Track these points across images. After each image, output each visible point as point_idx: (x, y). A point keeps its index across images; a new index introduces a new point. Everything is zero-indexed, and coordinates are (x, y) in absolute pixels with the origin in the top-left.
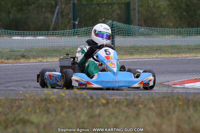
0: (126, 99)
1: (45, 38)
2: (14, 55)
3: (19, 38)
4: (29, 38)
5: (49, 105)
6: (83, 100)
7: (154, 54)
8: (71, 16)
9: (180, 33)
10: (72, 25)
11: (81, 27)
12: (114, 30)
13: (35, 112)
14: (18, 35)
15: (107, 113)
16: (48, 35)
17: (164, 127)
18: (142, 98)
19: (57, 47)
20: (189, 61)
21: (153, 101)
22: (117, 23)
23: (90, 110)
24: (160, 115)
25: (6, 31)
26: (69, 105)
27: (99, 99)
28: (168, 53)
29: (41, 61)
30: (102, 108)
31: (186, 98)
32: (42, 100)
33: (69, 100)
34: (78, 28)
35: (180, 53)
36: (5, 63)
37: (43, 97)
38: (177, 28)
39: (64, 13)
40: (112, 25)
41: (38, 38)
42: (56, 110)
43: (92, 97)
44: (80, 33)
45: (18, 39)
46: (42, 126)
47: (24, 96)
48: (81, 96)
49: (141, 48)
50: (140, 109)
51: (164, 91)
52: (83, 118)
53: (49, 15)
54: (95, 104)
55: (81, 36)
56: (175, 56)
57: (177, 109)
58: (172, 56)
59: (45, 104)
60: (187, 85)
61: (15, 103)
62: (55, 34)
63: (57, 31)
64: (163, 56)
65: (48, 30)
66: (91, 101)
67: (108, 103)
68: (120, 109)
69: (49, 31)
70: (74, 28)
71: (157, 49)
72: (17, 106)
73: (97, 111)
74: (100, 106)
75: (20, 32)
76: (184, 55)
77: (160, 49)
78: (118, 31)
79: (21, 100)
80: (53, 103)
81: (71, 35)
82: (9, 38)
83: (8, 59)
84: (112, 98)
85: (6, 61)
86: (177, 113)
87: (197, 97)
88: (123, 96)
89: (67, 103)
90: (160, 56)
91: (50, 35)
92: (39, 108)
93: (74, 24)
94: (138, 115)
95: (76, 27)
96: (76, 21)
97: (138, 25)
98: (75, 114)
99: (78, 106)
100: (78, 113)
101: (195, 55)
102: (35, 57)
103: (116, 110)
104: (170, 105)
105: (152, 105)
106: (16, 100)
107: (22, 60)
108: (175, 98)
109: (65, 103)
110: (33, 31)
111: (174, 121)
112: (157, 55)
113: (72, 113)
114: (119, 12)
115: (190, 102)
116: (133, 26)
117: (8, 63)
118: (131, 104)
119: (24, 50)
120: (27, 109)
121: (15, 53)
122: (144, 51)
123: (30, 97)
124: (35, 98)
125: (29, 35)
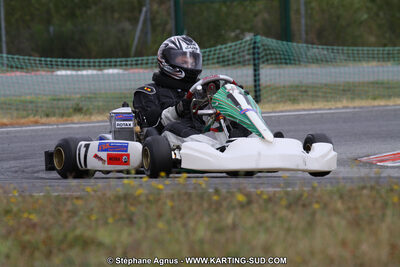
0: (287, 193)
1: (121, 71)
2: (59, 108)
4: (89, 72)
5: (133, 209)
6: (201, 197)
7: (339, 100)
8: (171, 25)
9: (388, 57)
12: (258, 53)
13: (106, 223)
14: (67, 66)
15: (249, 222)
16: (126, 65)
17: (364, 247)
18: (319, 189)
21: (341, 197)
22: (264, 38)
23: (215, 217)
24: (356, 223)
25: (43, 59)
26: (172, 208)
27: (232, 194)
28: (367, 98)
30: (238, 211)
32: (118, 199)
33: (172, 197)
35: (390, 97)
36: (43, 124)
37: (120, 191)
38: (384, 46)
39: (158, 22)
40: (255, 43)
41: (106, 71)
42: (146, 219)
43: (217, 191)
45: (66, 76)
47: (83, 190)
48: (195, 188)
49: (313, 87)
50: (314, 214)
51: (362, 175)
52: (202, 232)
53: (127, 25)
54: (225, 204)
56: (382, 103)
57: (389, 212)
58: (376, 103)
59: (126, 207)
61: (65, 205)
62: (142, 64)
63: (145, 58)
64: (359, 103)
65: (127, 55)
66: (215, 198)
67: (250, 202)
68: (274, 214)
69: (128, 57)
71: (344, 90)
72: (68, 211)
73: (230, 220)
74: (233, 208)
75: (70, 60)
77: (349, 90)
78: (266, 55)
79: (77, 198)
80: (140, 203)
82: (49, 74)
83: (47, 116)
84: (259, 192)
85: (44, 120)
86: (389, 219)
88: (279, 187)
89: (169, 203)
90: (351, 105)
91: (132, 65)
92: (114, 215)
94: (310, 224)
97: (306, 42)
98: (185, 225)
99: (190, 208)
100: (191, 224)
102: (101, 111)
103: (266, 215)
104: (374, 203)
105: (339, 205)
106: (67, 198)
107: (76, 118)
108: (383, 192)
109: (165, 203)
110: (96, 58)
111: (384, 235)
112: (345, 103)
113: (179, 224)
114: (266, 16)
116: (295, 44)
117: (49, 124)
118: (298, 202)
119: (78, 96)
120: (89, 217)
121: (60, 102)
122: (320, 94)
123: (95, 191)
124: (104, 194)
125: (89, 66)
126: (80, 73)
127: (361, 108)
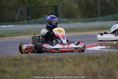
0: (57, 58)
1: (13, 26)
4: (5, 26)
5: (17, 62)
6: (35, 59)
8: (26, 14)
9: (84, 21)
11: (32, 20)
13: (9, 66)
15: (47, 65)
16: (14, 24)
17: (77, 71)
18: (65, 56)
20: (89, 36)
21: (71, 58)
23: (38, 64)
24: (75, 65)
26: (27, 62)
27: (42, 58)
28: (78, 32)
29: (11, 38)
30: (44, 63)
31: (88, 56)
32: (12, 60)
33: (27, 59)
34: (30, 20)
35: (84, 32)
37: (13, 58)
39: (22, 13)
41: (9, 26)
42: (20, 65)
43: (39, 57)
44: (31, 23)
46: (13, 74)
48: (33, 57)
50: (64, 63)
52: (35, 68)
53: (14, 14)
55: (32, 25)
56: (82, 33)
57: (84, 62)
58: (80, 33)
59: (14, 62)
60: (88, 49)
62: (18, 24)
64: (76, 33)
66: (38, 59)
67: (47, 60)
68: (54, 63)
69: (15, 22)
70: (28, 20)
71: (72, 30)
73: (42, 64)
74: (42, 62)
76: (86, 33)
77: (73, 30)
81: (27, 24)
84: (50, 57)
86: (84, 64)
87: (94, 55)
88: (55, 56)
90: (74, 34)
91: (16, 24)
92: (11, 64)
93: (28, 18)
94: (63, 66)
96: (29, 16)
97: (62, 18)
98: (30, 66)
99: (31, 62)
100: (32, 66)
102: (8, 36)
103: (52, 63)
104: (80, 60)
105: (71, 60)
107: (1, 38)
108: (82, 57)
109: (25, 61)
110: (6, 22)
112: (72, 33)
113: (28, 66)
114: (51, 11)
115: (91, 58)
116: (59, 18)
118: (60, 60)
119: (2, 32)
120: (4, 65)
123: (6, 58)
124: (9, 59)
125: (5, 25)
126: (2, 26)
127: (76, 35)
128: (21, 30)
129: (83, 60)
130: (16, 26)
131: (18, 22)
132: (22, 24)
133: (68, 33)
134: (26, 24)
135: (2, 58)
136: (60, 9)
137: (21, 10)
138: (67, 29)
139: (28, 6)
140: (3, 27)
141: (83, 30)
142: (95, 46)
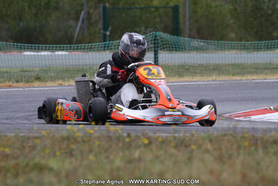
0: (175, 137)
1: (67, 53)
2: (25, 77)
3: (32, 53)
5: (73, 147)
6: (119, 138)
7: (210, 75)
8: (100, 25)
9: (245, 48)
10: (102, 35)
11: (114, 39)
12: (158, 43)
13: (55, 155)
14: (31, 49)
15: (149, 156)
16: (70, 49)
17: (225, 175)
18: (196, 135)
19: (83, 65)
20: (257, 85)
21: (211, 141)
22: (162, 33)
23: (127, 152)
24: (220, 159)
25: (15, 44)
26: (99, 146)
27: (138, 137)
28: (229, 74)
29: (61, 84)
30: (143, 149)
31: (253, 136)
32: (64, 139)
33: (99, 139)
34: (110, 41)
35: (244, 74)
36: (14, 87)
37: (65, 133)
38: (241, 40)
39: (92, 21)
40: (156, 36)
41: (57, 53)
42: (81, 152)
43: (129, 135)
44: (113, 47)
45: (31, 55)
46: (63, 174)
47: (40, 133)
48: (114, 133)
49: (194, 67)
50: (192, 152)
51: (225, 126)
52: (118, 162)
53: (72, 23)
54: (133, 144)
56: (238, 78)
57: (242, 152)
58: (234, 78)
59: (68, 145)
60: (253, 118)
61: (28, 142)
62: (80, 49)
63: (83, 45)
64: (223, 78)
65: (70, 43)
66: (127, 140)
67: (150, 143)
68: (166, 152)
70: (105, 40)
71: (214, 69)
72: (30, 147)
73: (137, 154)
74: (139, 147)
75: (33, 45)
76: (249, 77)
77: (217, 69)
78: (163, 44)
79: (36, 138)
80: (78, 142)
81: (101, 50)
82: (19, 54)
83: (17, 82)
84: (156, 136)
85: (15, 84)
86: (241, 157)
87: (269, 135)
88: (170, 133)
89: (97, 143)
90: (218, 79)
91: (74, 49)
92: (60, 149)
93: (105, 35)
94: (190, 159)
95: (108, 39)
96: (107, 30)
97: (189, 37)
98: (107, 157)
99: (111, 146)
100: (112, 157)
101: (265, 76)
102: (53, 79)
103: (161, 152)
104: (232, 146)
105: (209, 146)
106: (29, 138)
107: (36, 84)
108: (238, 138)
109: (94, 143)
110: (50, 44)
111: (238, 167)
112: (214, 77)
113: (103, 157)
115: (259, 142)
116: (182, 38)
117: (18, 88)
118: (182, 144)
119: (38, 69)
120: (44, 151)
121: (26, 73)
122: (198, 71)
123: (48, 134)
124: (54, 136)
125: (46, 50)
126: (39, 53)
127: (224, 81)
128: (86, 65)
129: (239, 147)
130: (74, 53)
131: (81, 43)
132: (91, 49)
133: (203, 76)
134: (99, 50)
135: (37, 135)
136: (185, 16)
137: (88, 13)
138: (202, 65)
139: (107, 5)
140: (41, 55)
141: (241, 69)
142: (270, 111)
